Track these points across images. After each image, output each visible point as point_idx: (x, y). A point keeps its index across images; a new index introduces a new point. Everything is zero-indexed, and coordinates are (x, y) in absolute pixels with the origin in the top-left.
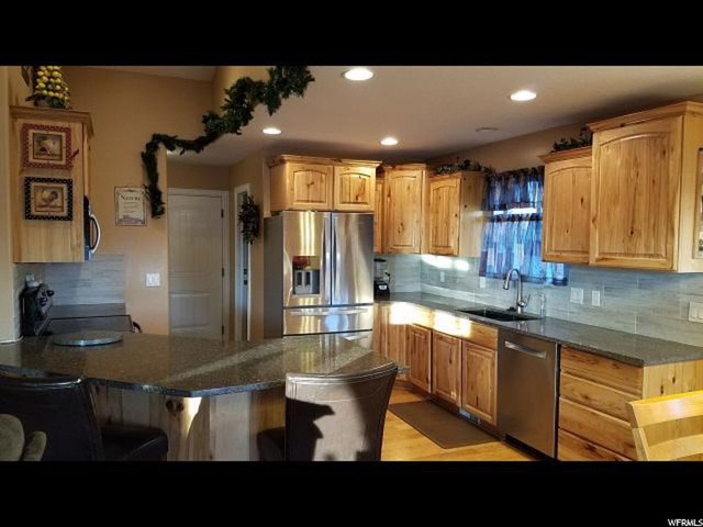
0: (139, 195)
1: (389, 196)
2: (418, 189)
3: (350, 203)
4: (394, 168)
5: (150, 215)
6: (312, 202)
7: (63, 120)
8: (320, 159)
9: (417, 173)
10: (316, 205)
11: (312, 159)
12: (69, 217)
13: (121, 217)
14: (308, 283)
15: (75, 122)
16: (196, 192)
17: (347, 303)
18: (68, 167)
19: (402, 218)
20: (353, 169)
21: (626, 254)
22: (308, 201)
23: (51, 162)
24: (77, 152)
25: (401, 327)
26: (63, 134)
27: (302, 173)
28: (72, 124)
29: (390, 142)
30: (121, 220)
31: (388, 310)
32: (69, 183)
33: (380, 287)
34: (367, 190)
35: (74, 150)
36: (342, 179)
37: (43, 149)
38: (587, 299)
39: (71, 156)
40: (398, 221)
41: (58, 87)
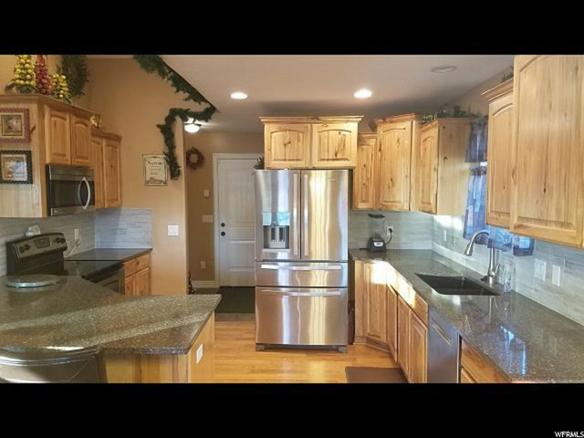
0: (163, 161)
1: (380, 150)
2: (407, 142)
3: (328, 160)
4: (385, 122)
5: (169, 177)
6: (290, 160)
7: (24, 103)
8: (296, 119)
9: (407, 125)
10: (295, 164)
11: (289, 119)
12: (30, 181)
13: (148, 179)
14: (281, 238)
15: (31, 103)
16: (247, 156)
17: (327, 259)
18: (29, 140)
19: (391, 172)
20: (331, 126)
21: (539, 221)
22: (285, 160)
23: (15, 137)
24: (34, 128)
25: (381, 286)
26: (22, 114)
27: (279, 133)
28: (30, 105)
29: (363, 94)
30: (148, 182)
31: (369, 268)
32: (29, 154)
33: (375, 244)
34: (347, 146)
35: (32, 126)
36: (320, 137)
37: (10, 128)
38: (549, 276)
39: (29, 131)
40: (388, 176)
41: (28, 76)
